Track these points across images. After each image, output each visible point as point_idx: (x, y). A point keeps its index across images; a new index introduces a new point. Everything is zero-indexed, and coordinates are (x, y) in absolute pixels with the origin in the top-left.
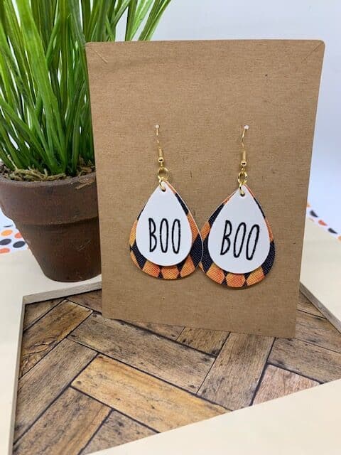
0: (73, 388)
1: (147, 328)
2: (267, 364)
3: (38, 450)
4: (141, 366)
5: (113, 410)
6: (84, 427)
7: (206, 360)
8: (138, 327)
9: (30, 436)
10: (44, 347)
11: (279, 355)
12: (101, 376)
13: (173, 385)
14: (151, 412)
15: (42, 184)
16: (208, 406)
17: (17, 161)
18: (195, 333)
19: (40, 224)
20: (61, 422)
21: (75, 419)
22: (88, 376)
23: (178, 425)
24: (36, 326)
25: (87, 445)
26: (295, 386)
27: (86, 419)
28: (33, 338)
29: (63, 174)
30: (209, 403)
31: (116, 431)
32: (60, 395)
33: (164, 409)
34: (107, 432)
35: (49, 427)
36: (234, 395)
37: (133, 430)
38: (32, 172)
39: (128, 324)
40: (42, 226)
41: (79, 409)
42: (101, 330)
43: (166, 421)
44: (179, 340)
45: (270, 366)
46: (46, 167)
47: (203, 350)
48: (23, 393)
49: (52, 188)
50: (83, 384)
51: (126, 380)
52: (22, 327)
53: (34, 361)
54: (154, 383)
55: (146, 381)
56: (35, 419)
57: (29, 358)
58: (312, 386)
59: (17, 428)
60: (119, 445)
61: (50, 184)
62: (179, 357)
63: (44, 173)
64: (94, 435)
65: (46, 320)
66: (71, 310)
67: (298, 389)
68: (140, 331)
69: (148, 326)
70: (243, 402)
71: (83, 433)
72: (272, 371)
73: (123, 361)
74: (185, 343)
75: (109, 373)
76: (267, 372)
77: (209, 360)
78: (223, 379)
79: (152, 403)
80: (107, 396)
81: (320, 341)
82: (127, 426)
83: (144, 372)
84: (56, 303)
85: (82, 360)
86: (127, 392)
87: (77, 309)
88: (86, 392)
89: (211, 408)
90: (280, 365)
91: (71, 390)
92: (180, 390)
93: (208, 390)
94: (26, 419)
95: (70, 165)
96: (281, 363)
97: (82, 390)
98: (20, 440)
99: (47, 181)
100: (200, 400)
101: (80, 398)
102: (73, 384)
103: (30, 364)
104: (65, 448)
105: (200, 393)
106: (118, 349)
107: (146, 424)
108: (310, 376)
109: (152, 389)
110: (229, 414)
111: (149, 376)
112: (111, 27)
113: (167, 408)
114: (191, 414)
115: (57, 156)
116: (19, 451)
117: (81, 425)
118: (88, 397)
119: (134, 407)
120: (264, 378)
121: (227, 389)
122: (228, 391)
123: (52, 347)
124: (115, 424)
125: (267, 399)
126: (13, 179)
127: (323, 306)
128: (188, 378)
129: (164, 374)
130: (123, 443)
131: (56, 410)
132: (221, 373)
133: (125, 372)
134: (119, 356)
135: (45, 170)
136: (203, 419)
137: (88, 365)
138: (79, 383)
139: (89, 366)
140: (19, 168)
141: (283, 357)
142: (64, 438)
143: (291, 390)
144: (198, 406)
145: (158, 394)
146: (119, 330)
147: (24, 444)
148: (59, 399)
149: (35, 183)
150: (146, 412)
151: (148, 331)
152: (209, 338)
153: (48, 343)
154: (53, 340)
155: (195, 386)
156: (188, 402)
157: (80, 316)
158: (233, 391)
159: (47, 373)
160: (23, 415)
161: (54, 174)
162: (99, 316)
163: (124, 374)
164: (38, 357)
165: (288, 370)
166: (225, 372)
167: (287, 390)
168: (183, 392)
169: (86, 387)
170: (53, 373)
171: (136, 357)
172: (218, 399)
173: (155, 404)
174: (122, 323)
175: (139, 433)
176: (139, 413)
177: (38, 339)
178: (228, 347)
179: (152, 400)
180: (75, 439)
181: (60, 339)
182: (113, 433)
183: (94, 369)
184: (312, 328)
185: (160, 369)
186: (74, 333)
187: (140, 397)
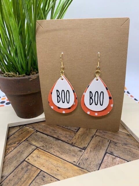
2: (106, 153)
4: (54, 153)
5: (41, 171)
6: (29, 177)
7: (81, 151)
8: (53, 137)
9: (7, 180)
10: (15, 145)
11: (111, 150)
12: (38, 157)
13: (67, 161)
14: (57, 172)
15: (16, 78)
16: (80, 170)
17: (6, 69)
18: (77, 140)
19: (15, 94)
20: (20, 175)
21: (26, 174)
22: (32, 156)
23: (68, 177)
24: (12, 136)
26: (117, 162)
27: (30, 174)
28: (11, 141)
29: (24, 75)
30: (81, 169)
31: (42, 179)
33: (62, 171)
34: (38, 179)
35: (15, 177)
36: (91, 166)
37: (49, 179)
38: (12, 73)
39: (50, 136)
40: (16, 95)
41: (28, 170)
42: (38, 138)
43: (63, 176)
44: (70, 143)
45: (107, 154)
46: (18, 71)
47: (80, 147)
48: (5, 163)
49: (20, 80)
50: (30, 160)
51: (48, 158)
52: (7, 136)
53: (10, 150)
54: (59, 160)
55: (55, 159)
56: (9, 174)
57: (9, 149)
58: (124, 162)
59: (2, 177)
61: (19, 78)
62: (70, 150)
63: (17, 74)
64: (33, 181)
65: (17, 134)
66: (27, 130)
67: (118, 164)
68: (54, 139)
69: (58, 137)
70: (95, 169)
71: (29, 180)
72: (108, 156)
73: (47, 151)
74: (72, 144)
75: (41, 156)
76: (106, 156)
77: (82, 151)
78: (88, 159)
80: (39, 165)
81: (128, 144)
82: (47, 177)
83: (55, 155)
84: (21, 127)
85: (30, 149)
86: (47, 163)
87: (30, 129)
88: (31, 163)
89: (82, 171)
90: (112, 154)
91: (25, 162)
92: (69, 163)
93: (80, 164)
95: (28, 71)
96: (112, 153)
97: (29, 162)
98: (3, 182)
99: (18, 77)
100: (77, 167)
101: (28, 166)
102: (26, 160)
103: (9, 151)
105: (77, 164)
106: (45, 146)
107: (55, 177)
108: (124, 159)
109: (58, 163)
110: (90, 173)
111: (57, 157)
113: (64, 170)
114: (73, 173)
115: (22, 67)
118: (31, 165)
119: (50, 170)
120: (104, 159)
121: (89, 163)
122: (89, 164)
123: (18, 145)
124: (42, 176)
125: (105, 168)
126: (5, 76)
127: (130, 130)
128: (73, 158)
129: (63, 156)
130: (44, 184)
131: (18, 170)
132: (87, 156)
133: (47, 155)
134: (45, 150)
135: (17, 73)
136: (78, 175)
138: (28, 159)
139: (33, 153)
140: (7, 72)
141: (113, 150)
142: (20, 182)
143: (115, 164)
144: (76, 170)
145: (60, 164)
146: (46, 138)
147: (5, 184)
148: (20, 166)
149: (13, 78)
150: (55, 172)
151: (58, 139)
152: (83, 142)
153: (17, 143)
154: (19, 142)
155: (76, 161)
156: (72, 168)
157: (30, 132)
158: (91, 164)
159: (15, 155)
160: (5, 172)
161: (21, 75)
162: (38, 133)
163: (47, 156)
164: (13, 149)
165: (115, 156)
166: (88, 156)
167: (113, 164)
168: (71, 164)
169: (31, 161)
170: (18, 155)
171: (52, 149)
172: (85, 167)
173: (59, 168)
174: (48, 135)
175: (51, 180)
176: (52, 172)
177: (13, 141)
178: (90, 146)
179: (58, 167)
180: (25, 182)
181: (22, 141)
182: (41, 180)
183: (35, 154)
184: (125, 139)
185: (61, 154)
186: (28, 139)
187: (53, 166)
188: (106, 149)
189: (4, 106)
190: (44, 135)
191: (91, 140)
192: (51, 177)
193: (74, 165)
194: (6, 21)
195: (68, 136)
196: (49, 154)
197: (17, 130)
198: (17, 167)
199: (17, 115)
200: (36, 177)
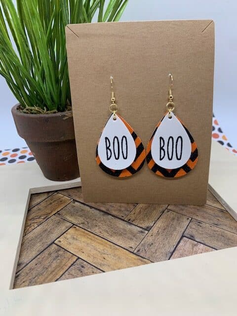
0: (56, 244)
1: (106, 211)
2: (183, 236)
3: (30, 278)
4: (100, 233)
5: (79, 258)
6: (59, 267)
7: (142, 232)
9: (26, 269)
10: (40, 220)
11: (192, 232)
12: (74, 238)
13: (119, 246)
14: (102, 261)
15: (42, 115)
16: (139, 259)
17: (27, 100)
18: (137, 216)
19: (41, 141)
20: (47, 263)
21: (54, 262)
22: (65, 238)
23: (119, 268)
24: (36, 207)
25: (61, 276)
26: (200, 251)
27: (61, 262)
28: (34, 214)
29: (56, 110)
30: (141, 258)
31: (80, 270)
32: (47, 248)
33: (110, 259)
34: (73, 270)
35: (38, 265)
36: (157, 254)
37: (90, 270)
38: (37, 108)
39: (94, 208)
40: (42, 143)
41: (58, 256)
42: (76, 211)
43: (112, 266)
44: (126, 219)
45: (184, 238)
46: (45, 105)
47: (141, 226)
48: (25, 245)
49: (48, 118)
50: (62, 242)
51: (89, 241)
52: (28, 208)
53: (33, 228)
54: (107, 244)
55: (101, 242)
56: (30, 260)
57: (30, 226)
59: (19, 265)
61: (47, 116)
62: (125, 230)
63: (44, 110)
64: (66, 271)
65: (43, 204)
66: (60, 199)
68: (102, 213)
71: (59, 270)
72: (185, 241)
73: (89, 230)
74: (129, 221)
75: (79, 237)
76: (182, 241)
77: (144, 232)
78: (152, 244)
79: (104, 255)
80: (76, 250)
81: (220, 224)
82: (86, 268)
84: (50, 194)
85: (63, 228)
86: (88, 248)
87: (63, 198)
89: (142, 261)
90: (192, 238)
91: (54, 245)
92: (123, 249)
93: (141, 250)
95: (61, 105)
96: (192, 236)
97: (61, 246)
98: (20, 271)
99: (45, 114)
100: (135, 255)
101: (59, 250)
102: (55, 242)
103: (30, 229)
104: (47, 277)
105: (135, 251)
106: (86, 223)
109: (105, 248)
112: (88, 17)
113: (113, 259)
114: (128, 263)
115: (52, 98)
116: (19, 277)
117: (58, 265)
118: (64, 250)
119: (92, 257)
120: (179, 245)
121: (153, 250)
123: (45, 220)
124: (79, 266)
125: (180, 257)
126: (25, 113)
127: (226, 203)
128: (129, 242)
129: (114, 239)
131: (43, 256)
132: (151, 241)
134: (86, 228)
135: (45, 108)
138: (60, 241)
139: (67, 232)
140: (28, 106)
141: (194, 233)
142: (47, 272)
143: (196, 253)
144: (133, 259)
145: (108, 250)
146: (88, 212)
147: (23, 274)
149: (38, 115)
150: (99, 261)
151: (107, 213)
152: (146, 219)
153: (43, 218)
154: (46, 216)
155: (133, 247)
156: (127, 257)
157: (65, 202)
158: (157, 252)
159: (40, 235)
160: (23, 257)
161: (51, 110)
162: (76, 203)
163: (88, 237)
164: (36, 225)
165: (196, 241)
166: (154, 240)
167: (193, 252)
168: (125, 250)
169: (63, 244)
170: (44, 235)
171: (97, 228)
172: (147, 256)
173: (105, 256)
174: (91, 207)
175: (93, 272)
176: (95, 261)
177: (38, 215)
178: (157, 225)
179: (104, 254)
180: (54, 273)
181: (50, 215)
182: (78, 271)
183: (69, 234)
184: (217, 216)
185: (111, 236)
186: (60, 213)
187: (97, 252)
188: (183, 231)
190: (86, 206)
191: (161, 216)
192: (92, 268)
193: (131, 252)
194: (28, 25)
195: (123, 209)
196: (92, 234)
197: (43, 198)
199: (45, 176)
200: (70, 267)
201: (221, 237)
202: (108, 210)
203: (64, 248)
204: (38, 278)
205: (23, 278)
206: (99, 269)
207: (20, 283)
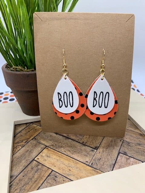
0: (35, 161)
1: (67, 136)
2: (119, 153)
3: (20, 187)
4: (65, 152)
5: (53, 170)
6: (40, 177)
7: (93, 151)
8: (63, 136)
9: (17, 180)
11: (124, 150)
12: (48, 156)
13: (78, 161)
14: (69, 172)
15: (24, 73)
16: (93, 170)
17: (13, 62)
18: (88, 139)
20: (30, 175)
21: (36, 174)
22: (42, 156)
23: (81, 178)
24: (19, 134)
25: (42, 185)
26: (131, 163)
27: (41, 174)
28: (18, 139)
30: (94, 169)
31: (54, 179)
32: (30, 163)
33: (75, 171)
34: (50, 180)
35: (25, 177)
36: (105, 166)
37: (61, 179)
38: (20, 68)
39: (59, 134)
40: (24, 91)
41: (38, 170)
42: (47, 137)
43: (76, 176)
44: (81, 142)
45: (121, 154)
47: (91, 146)
48: (14, 162)
49: (29, 75)
51: (58, 158)
52: (14, 134)
53: (18, 149)
54: (70, 160)
55: (67, 159)
56: (19, 173)
57: (16, 148)
58: (139, 163)
59: (11, 177)
60: (55, 185)
61: (28, 73)
62: (81, 150)
63: (25, 68)
64: (44, 181)
65: (24, 132)
66: (34, 128)
67: (133, 164)
68: (64, 138)
70: (109, 169)
71: (40, 180)
72: (121, 156)
73: (57, 150)
74: (83, 143)
75: (51, 155)
76: (119, 156)
78: (100, 159)
79: (69, 168)
80: (50, 165)
81: (142, 144)
82: (59, 178)
84: (28, 125)
85: (39, 149)
86: (58, 163)
87: (37, 128)
88: (40, 163)
89: (95, 171)
90: (125, 154)
91: (35, 162)
92: (81, 163)
93: (93, 164)
94: (15, 173)
96: (125, 153)
98: (13, 182)
99: (26, 72)
100: (90, 167)
101: (38, 165)
102: (35, 159)
103: (17, 150)
104: (32, 186)
105: (90, 164)
106: (55, 145)
107: (67, 177)
108: (138, 159)
109: (70, 162)
110: (103, 174)
111: (68, 157)
112: (56, 6)
114: (86, 173)
115: (31, 61)
116: (12, 186)
118: (42, 165)
119: (62, 170)
120: (118, 159)
121: (102, 163)
123: (26, 143)
124: (53, 176)
125: (119, 168)
126: (12, 70)
128: (85, 158)
129: (75, 156)
130: (57, 185)
131: (28, 170)
132: (99, 156)
134: (55, 147)
135: (26, 67)
136: (91, 176)
137: (42, 151)
138: (38, 159)
140: (14, 66)
141: (126, 150)
142: (31, 182)
144: (89, 170)
145: (72, 164)
146: (55, 137)
147: (14, 184)
148: (29, 165)
149: (21, 73)
150: (67, 172)
151: (67, 138)
152: (94, 141)
153: (24, 142)
154: (27, 140)
155: (88, 161)
156: (85, 168)
157: (38, 130)
158: (104, 164)
159: (24, 154)
160: (14, 171)
161: (29, 69)
163: (57, 155)
164: (20, 147)
165: (128, 156)
166: (101, 156)
167: (128, 164)
168: (83, 164)
169: (41, 160)
170: (27, 154)
171: (62, 148)
172: (98, 167)
173: (71, 169)
174: (56, 134)
176: (64, 172)
177: (20, 140)
178: (102, 146)
180: (37, 182)
181: (29, 140)
182: (53, 180)
183: (44, 153)
184: (138, 139)
185: (73, 154)
186: (36, 138)
187: (64, 165)
188: (119, 149)
189: (7, 102)
191: (103, 139)
192: (63, 178)
193: (87, 165)
194: (14, 10)
196: (60, 153)
197: (23, 128)
198: (27, 167)
199: (24, 112)
200: (47, 178)
201: (143, 152)
202: (68, 136)
203: (42, 163)
204: (26, 186)
205: (15, 187)
206: (68, 178)
207: (13, 191)
